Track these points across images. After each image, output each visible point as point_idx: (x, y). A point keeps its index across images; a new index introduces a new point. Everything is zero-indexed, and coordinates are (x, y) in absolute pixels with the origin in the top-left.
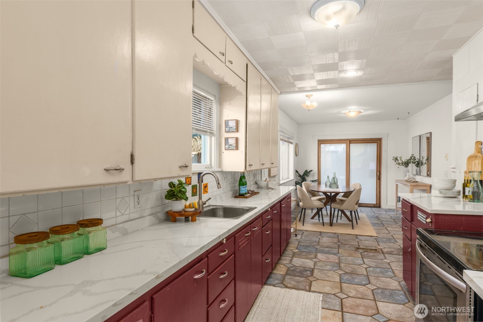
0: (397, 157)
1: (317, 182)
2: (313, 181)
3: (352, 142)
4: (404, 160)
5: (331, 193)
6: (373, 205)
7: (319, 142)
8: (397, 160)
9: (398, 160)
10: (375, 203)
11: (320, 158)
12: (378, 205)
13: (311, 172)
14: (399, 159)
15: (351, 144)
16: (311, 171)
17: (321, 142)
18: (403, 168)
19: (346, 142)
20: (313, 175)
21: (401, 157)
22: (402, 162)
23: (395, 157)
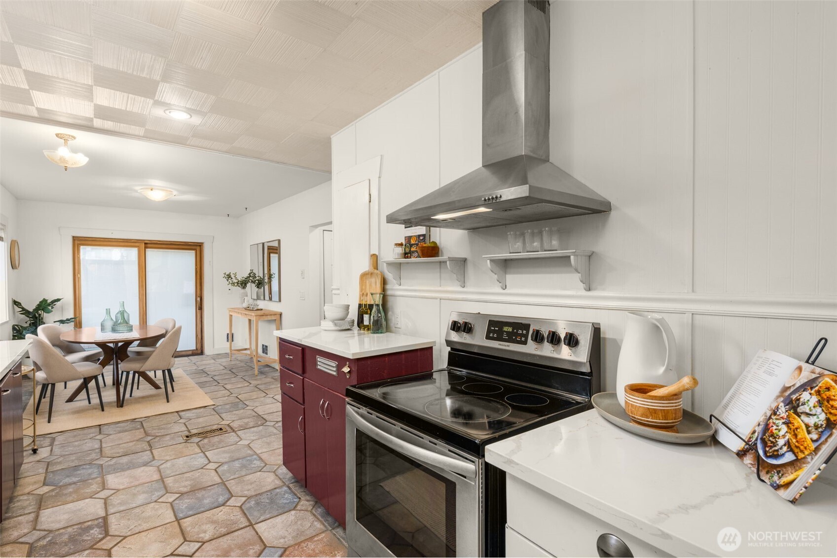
0: (230, 273)
1: (73, 323)
2: (62, 322)
3: (149, 245)
4: (240, 278)
5: (116, 343)
6: (191, 352)
7: (77, 242)
8: (230, 279)
9: (232, 278)
10: (195, 348)
11: (79, 272)
12: (199, 351)
13: (58, 303)
14: (232, 276)
15: (147, 250)
16: (58, 300)
17: (79, 242)
18: (239, 289)
19: (137, 244)
20: (62, 309)
21: (236, 273)
22: (237, 281)
23: (227, 274)
